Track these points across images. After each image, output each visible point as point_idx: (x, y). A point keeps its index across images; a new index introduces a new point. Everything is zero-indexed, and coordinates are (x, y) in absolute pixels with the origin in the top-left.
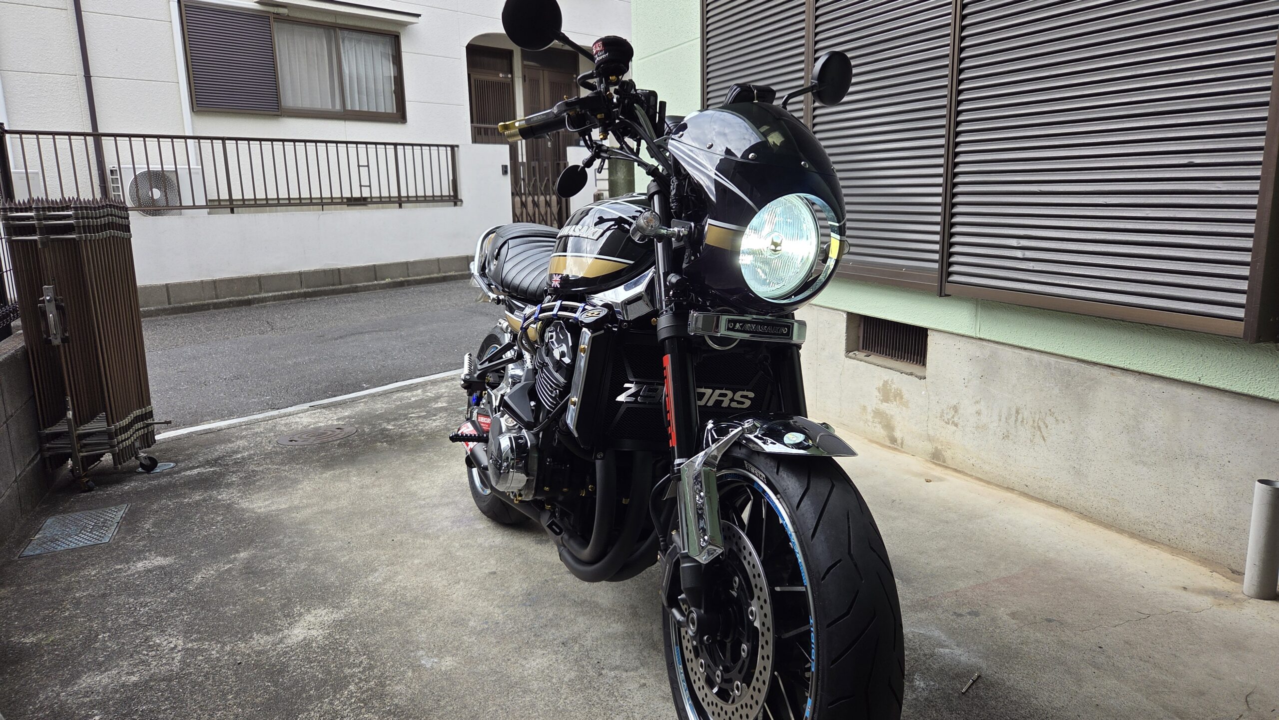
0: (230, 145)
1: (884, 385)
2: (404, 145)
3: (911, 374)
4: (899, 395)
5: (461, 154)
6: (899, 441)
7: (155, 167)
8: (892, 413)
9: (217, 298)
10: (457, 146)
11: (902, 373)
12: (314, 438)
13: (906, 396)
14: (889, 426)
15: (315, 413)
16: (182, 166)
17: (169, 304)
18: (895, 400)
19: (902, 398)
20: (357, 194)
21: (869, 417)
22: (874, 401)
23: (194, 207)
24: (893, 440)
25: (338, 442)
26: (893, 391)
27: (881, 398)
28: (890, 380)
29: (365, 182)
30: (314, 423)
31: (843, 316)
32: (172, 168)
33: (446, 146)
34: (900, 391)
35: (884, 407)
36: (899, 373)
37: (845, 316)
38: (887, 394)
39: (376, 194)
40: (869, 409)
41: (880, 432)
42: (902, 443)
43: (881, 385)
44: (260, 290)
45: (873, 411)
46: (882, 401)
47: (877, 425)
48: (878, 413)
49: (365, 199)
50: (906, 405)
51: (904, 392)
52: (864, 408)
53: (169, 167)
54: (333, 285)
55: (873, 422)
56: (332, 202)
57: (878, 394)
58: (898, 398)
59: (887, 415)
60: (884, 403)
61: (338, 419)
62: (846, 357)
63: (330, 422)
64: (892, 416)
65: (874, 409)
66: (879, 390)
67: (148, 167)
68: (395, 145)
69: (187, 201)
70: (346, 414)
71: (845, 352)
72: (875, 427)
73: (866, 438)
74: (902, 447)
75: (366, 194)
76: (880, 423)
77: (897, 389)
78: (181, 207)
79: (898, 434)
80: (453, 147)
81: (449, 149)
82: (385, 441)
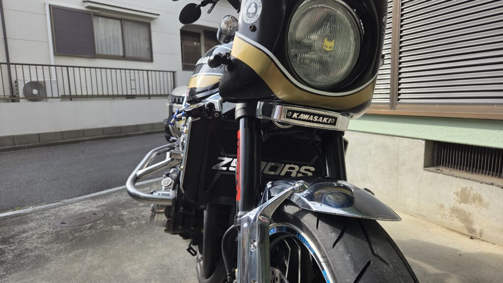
0: (70, 69)
1: (462, 191)
2: (151, 71)
3: (492, 184)
4: (478, 199)
5: (178, 76)
6: (478, 232)
7: (34, 79)
8: (471, 211)
9: (63, 139)
10: (176, 72)
11: (481, 183)
12: (76, 221)
13: (486, 199)
14: (466, 219)
15: (85, 203)
16: (47, 79)
17: (40, 142)
18: (475, 203)
19: (481, 200)
20: (129, 93)
21: (447, 213)
22: (452, 200)
23: (53, 97)
24: (472, 231)
25: (90, 224)
26: (472, 195)
27: (459, 200)
28: (470, 187)
29: (133, 87)
30: (82, 210)
31: (422, 143)
32: (42, 80)
33: (170, 72)
34: (480, 196)
35: (462, 206)
36: (479, 184)
37: (424, 142)
38: (464, 197)
39: (138, 93)
40: (447, 207)
41: (457, 223)
42: (481, 234)
43: (459, 191)
44: (84, 136)
45: (450, 208)
46: (460, 202)
47: (455, 218)
48: (454, 210)
49: (134, 95)
50: (486, 206)
51: (484, 196)
52: (442, 206)
53: (41, 79)
54: (118, 133)
55: (451, 216)
56: (118, 96)
57: (456, 197)
58: (477, 201)
59: (465, 212)
60: (462, 204)
61: (97, 207)
62: (425, 170)
63: (91, 209)
64: (470, 214)
65: (451, 207)
66: (457, 194)
67: (31, 80)
68: (147, 71)
69: (49, 94)
70: (103, 203)
71: (423, 167)
72: (452, 220)
73: (443, 227)
74: (481, 236)
75: (134, 93)
76: (457, 217)
77: (477, 194)
78: (47, 98)
79: (477, 227)
80: (174, 72)
81: (172, 73)
82: (119, 225)
